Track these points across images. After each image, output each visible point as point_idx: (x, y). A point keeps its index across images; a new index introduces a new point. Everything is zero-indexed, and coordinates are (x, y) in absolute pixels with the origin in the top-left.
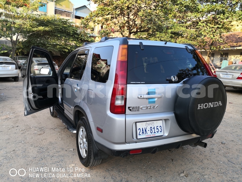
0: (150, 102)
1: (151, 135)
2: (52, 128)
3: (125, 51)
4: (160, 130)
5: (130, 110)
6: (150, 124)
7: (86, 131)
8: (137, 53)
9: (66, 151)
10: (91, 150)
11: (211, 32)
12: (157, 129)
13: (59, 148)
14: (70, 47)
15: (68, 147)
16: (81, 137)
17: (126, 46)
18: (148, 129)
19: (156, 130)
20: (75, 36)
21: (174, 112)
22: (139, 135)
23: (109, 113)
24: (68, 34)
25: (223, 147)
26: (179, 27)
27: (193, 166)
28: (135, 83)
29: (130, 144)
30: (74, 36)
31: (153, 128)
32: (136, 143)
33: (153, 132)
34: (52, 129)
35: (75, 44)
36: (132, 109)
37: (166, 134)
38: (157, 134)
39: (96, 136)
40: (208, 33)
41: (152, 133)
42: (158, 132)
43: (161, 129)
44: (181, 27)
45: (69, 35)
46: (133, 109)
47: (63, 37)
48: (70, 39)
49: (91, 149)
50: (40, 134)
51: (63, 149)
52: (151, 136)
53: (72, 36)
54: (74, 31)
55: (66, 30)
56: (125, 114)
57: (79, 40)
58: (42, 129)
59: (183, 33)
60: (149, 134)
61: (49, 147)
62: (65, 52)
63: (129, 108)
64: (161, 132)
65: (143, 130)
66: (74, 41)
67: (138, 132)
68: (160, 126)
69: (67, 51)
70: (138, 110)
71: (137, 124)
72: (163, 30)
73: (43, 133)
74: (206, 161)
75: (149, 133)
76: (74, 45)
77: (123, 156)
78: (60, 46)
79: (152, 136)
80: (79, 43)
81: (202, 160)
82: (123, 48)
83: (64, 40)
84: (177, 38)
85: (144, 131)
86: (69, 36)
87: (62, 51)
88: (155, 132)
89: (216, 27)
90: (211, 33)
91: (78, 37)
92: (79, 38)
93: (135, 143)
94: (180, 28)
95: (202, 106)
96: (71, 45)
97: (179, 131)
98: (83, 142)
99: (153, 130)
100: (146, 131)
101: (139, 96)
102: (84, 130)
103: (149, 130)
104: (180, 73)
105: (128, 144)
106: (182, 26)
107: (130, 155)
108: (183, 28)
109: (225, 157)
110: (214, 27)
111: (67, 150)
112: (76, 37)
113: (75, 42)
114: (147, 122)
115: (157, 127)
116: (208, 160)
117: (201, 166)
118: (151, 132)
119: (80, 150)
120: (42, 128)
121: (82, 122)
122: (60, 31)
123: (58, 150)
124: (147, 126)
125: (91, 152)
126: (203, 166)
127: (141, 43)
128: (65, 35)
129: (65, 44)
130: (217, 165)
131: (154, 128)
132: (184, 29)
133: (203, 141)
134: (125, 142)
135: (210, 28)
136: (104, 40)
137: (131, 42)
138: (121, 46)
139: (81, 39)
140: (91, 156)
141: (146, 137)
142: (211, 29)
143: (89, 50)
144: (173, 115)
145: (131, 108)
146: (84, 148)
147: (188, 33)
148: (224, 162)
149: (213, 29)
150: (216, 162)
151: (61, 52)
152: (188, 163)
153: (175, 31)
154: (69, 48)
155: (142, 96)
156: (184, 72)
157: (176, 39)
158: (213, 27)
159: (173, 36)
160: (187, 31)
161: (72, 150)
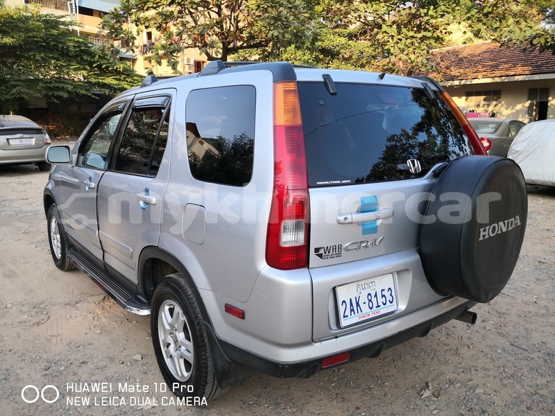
0: (365, 232)
1: (371, 313)
2: (67, 301)
3: (294, 100)
4: (389, 298)
5: (320, 256)
6: (366, 286)
7: (186, 312)
8: (322, 102)
9: (123, 363)
10: (206, 364)
11: (409, 47)
12: (383, 296)
13: (100, 358)
14: (71, 84)
15: (125, 353)
16: (168, 327)
17: (292, 86)
18: (364, 299)
19: (381, 300)
20: (85, 58)
21: (418, 248)
22: (344, 317)
23: (264, 267)
24: (65, 54)
25: (489, 312)
26: (332, 36)
27: (443, 368)
28: (327, 183)
29: (323, 343)
30: (82, 59)
31: (373, 296)
32: (337, 337)
33: (375, 305)
34: (69, 304)
35: (85, 78)
36: (324, 254)
37: (402, 307)
38: (383, 310)
39: (223, 328)
40: (403, 51)
41: (371, 308)
42: (384, 304)
43: (391, 295)
44: (337, 37)
45: (67, 55)
46: (327, 253)
47: (53, 62)
48: (69, 65)
49: (206, 360)
50: (38, 324)
51: (112, 359)
52: (371, 316)
53: (75, 57)
54: (79, 47)
55: (59, 42)
56: (308, 268)
57: (95, 67)
58: (42, 306)
59: (342, 51)
60: (366, 312)
61: (74, 356)
62: (59, 98)
63: (317, 250)
64: (391, 302)
65: (351, 305)
66: (82, 71)
67: (341, 309)
68: (390, 289)
69: (66, 95)
70: (339, 255)
71: (339, 290)
72: (303, 43)
73: (46, 319)
74: (464, 351)
75: (365, 308)
76: (82, 79)
77: (305, 375)
78: (47, 82)
79: (374, 316)
80: (95, 75)
81: (457, 349)
82: (286, 92)
83: (55, 67)
84: (330, 60)
85: (355, 306)
86: (68, 58)
87: (53, 95)
88: (378, 306)
89: (419, 35)
90: (411, 50)
91: (92, 60)
92: (95, 62)
93: (334, 340)
94: (334, 39)
95: (486, 233)
96: (76, 80)
97: (428, 293)
98: (176, 342)
99: (374, 300)
100: (358, 304)
101: (341, 218)
102: (178, 309)
103: (364, 303)
104: (392, 147)
105: (319, 344)
106: (339, 35)
107: (321, 369)
108: (340, 39)
109: (502, 335)
110: (415, 35)
111: (124, 360)
112: (86, 60)
113: (85, 73)
114: (360, 283)
115: (382, 290)
116: (469, 347)
117: (460, 365)
118: (371, 306)
119: (168, 361)
120: (41, 304)
121: (168, 290)
122: (41, 46)
123: (102, 364)
124: (359, 291)
125: (207, 368)
126: (464, 365)
127: (326, 77)
128: (56, 56)
129: (57, 78)
130: (491, 358)
131: (376, 295)
132: (343, 40)
133: (471, 310)
134: (313, 341)
135: (407, 39)
136: (216, 70)
137: (303, 75)
138: (281, 87)
139: (99, 67)
140: (206, 377)
141: (361, 320)
142: (409, 41)
143: (169, 97)
144: (417, 257)
145: (322, 251)
146: (181, 357)
147: (353, 49)
148: (504, 350)
149: (414, 40)
150: (487, 350)
151: (51, 99)
152: (429, 360)
153: (324, 46)
154: (70, 88)
155: (349, 217)
156: (398, 144)
157: (328, 64)
158: (413, 37)
159: (321, 56)
160: (349, 45)
161: (138, 357)
